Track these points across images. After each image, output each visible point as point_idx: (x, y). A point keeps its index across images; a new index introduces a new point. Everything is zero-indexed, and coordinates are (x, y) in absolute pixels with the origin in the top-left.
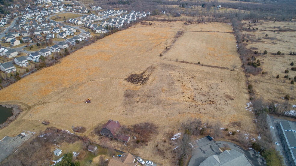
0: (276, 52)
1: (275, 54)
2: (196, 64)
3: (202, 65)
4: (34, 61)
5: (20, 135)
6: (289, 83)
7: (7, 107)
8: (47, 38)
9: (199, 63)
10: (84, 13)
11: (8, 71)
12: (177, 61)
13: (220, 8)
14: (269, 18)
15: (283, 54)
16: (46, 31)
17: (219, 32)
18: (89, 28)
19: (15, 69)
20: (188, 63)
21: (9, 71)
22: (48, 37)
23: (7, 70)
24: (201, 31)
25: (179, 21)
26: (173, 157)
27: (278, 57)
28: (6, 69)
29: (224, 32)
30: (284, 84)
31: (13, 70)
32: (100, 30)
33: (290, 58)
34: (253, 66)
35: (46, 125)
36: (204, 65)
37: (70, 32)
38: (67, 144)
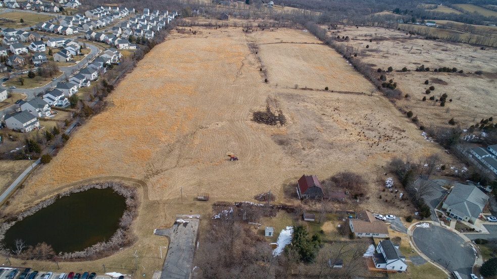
0: (401, 69)
1: (401, 71)
2: (323, 90)
3: (332, 91)
4: (56, 105)
5: (176, 223)
6: (439, 106)
7: (99, 187)
8: (35, 62)
9: (327, 89)
10: (52, 12)
11: (28, 128)
12: (296, 87)
13: (272, 5)
14: (345, 21)
15: (409, 71)
16: (20, 49)
17: (306, 43)
18: (96, 41)
19: (38, 123)
20: (311, 90)
21: (30, 127)
22: (36, 60)
23: (26, 127)
24: (281, 43)
25: (231, 26)
26: (408, 206)
27: (406, 75)
28: (25, 125)
29: (314, 43)
30: (434, 107)
31: (36, 125)
32: (126, 45)
33: (419, 75)
34: (390, 88)
35: (205, 200)
36: (335, 92)
37: (74, 49)
38: (268, 218)
